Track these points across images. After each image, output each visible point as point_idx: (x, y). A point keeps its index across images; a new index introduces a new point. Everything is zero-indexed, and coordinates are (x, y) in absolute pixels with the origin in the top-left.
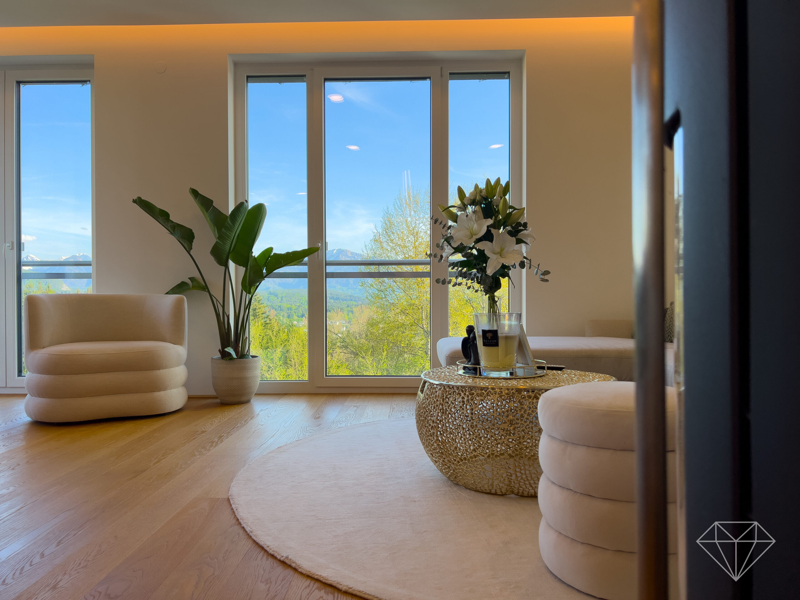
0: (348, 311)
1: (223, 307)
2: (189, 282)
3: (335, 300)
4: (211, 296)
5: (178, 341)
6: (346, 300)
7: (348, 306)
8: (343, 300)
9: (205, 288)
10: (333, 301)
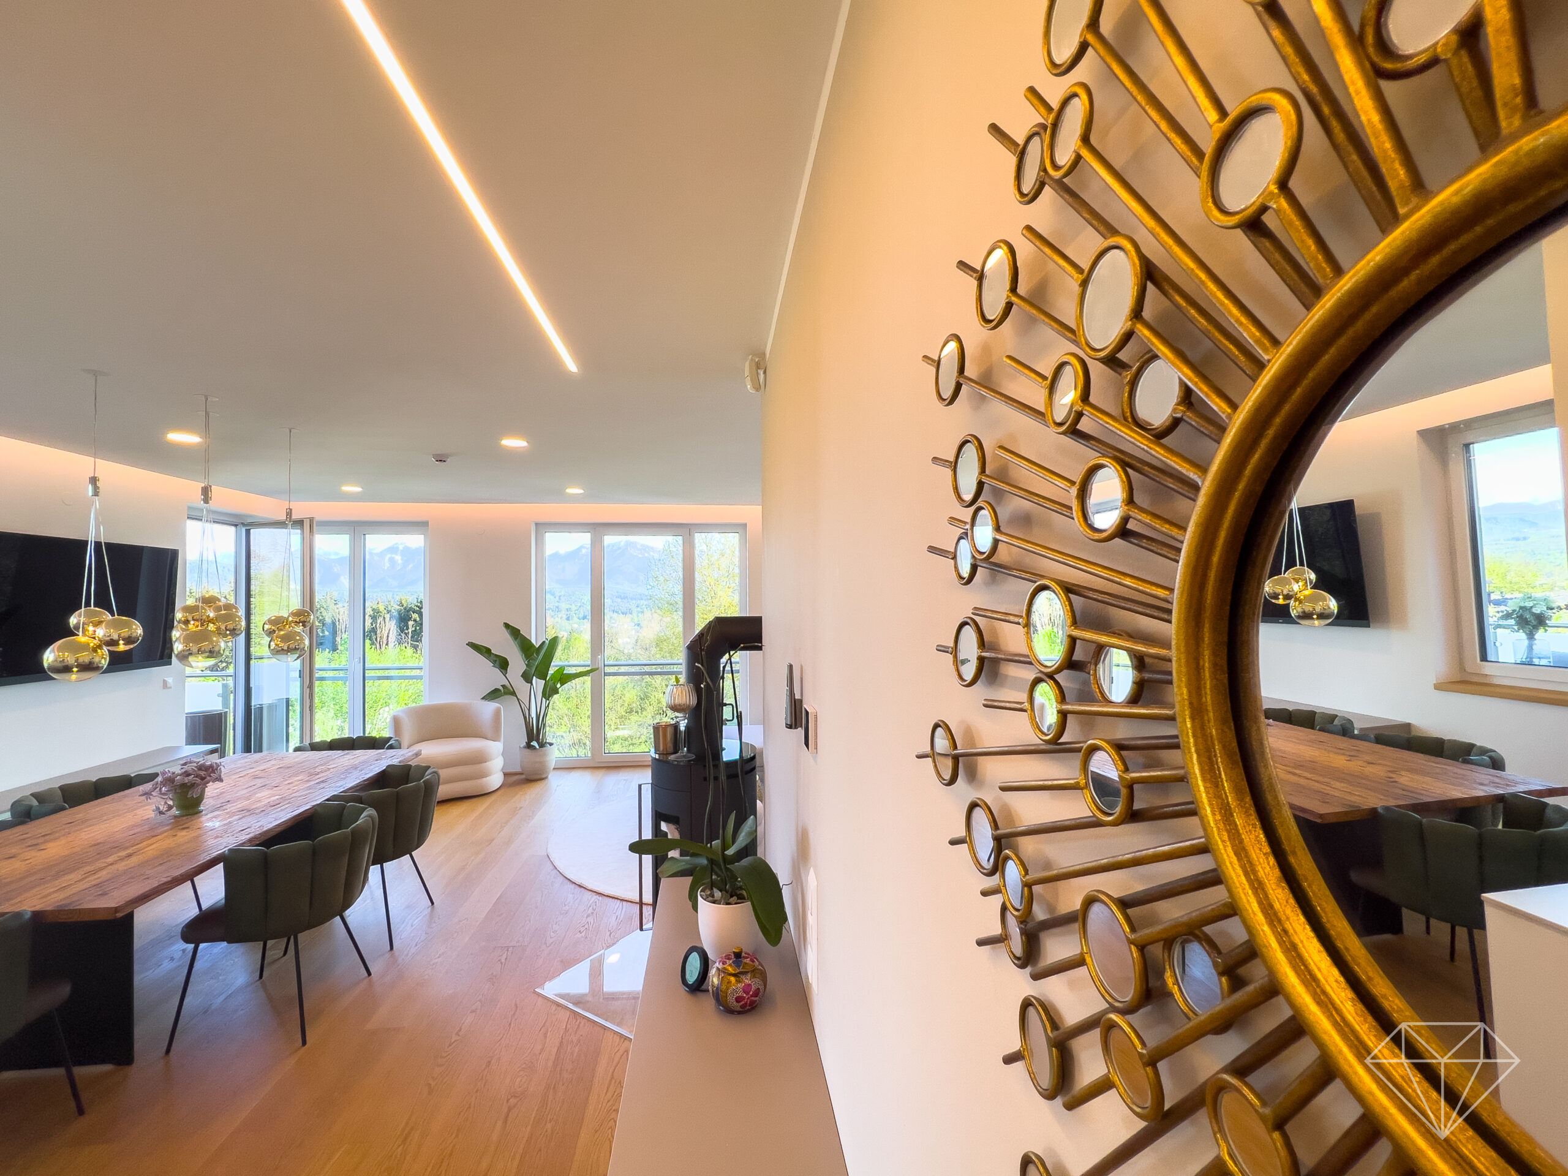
0: (638, 612)
1: (529, 710)
2: (501, 688)
3: (622, 599)
4: (518, 699)
5: (496, 739)
6: (635, 599)
7: (637, 606)
8: (632, 599)
9: (513, 693)
10: (620, 600)
